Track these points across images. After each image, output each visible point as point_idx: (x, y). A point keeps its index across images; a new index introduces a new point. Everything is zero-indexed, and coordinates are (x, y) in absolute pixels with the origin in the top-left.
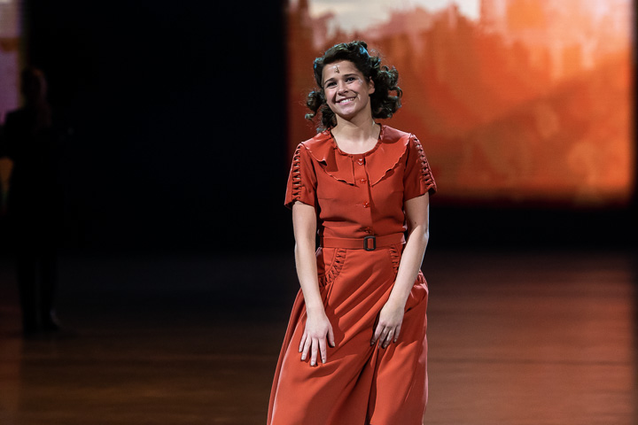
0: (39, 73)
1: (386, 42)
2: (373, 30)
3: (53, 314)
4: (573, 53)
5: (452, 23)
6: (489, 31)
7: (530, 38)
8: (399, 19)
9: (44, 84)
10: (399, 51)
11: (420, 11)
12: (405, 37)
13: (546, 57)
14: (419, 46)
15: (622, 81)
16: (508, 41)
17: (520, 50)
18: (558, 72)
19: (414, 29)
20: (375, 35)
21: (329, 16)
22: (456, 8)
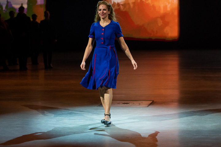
0: (48, 12)
1: (124, 5)
2: (121, 2)
3: (51, 64)
4: (165, 7)
7: (156, 4)
9: (49, 14)
12: (129, 4)
13: (160, 7)
14: (132, 5)
15: (176, 13)
16: (151, 5)
17: (154, 7)
18: (162, 11)
20: (122, 3)
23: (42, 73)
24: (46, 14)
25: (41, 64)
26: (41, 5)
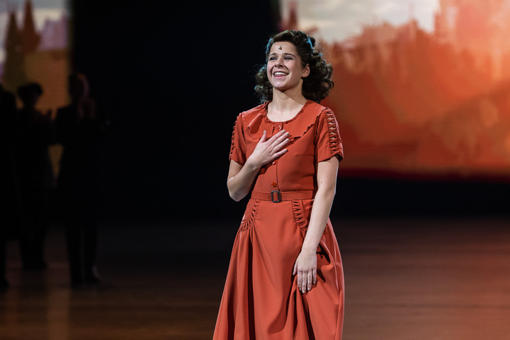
1: (359, 51)
2: (349, 41)
5: (412, 35)
6: (442, 41)
8: (369, 32)
10: (369, 58)
11: (386, 26)
12: (374, 47)
13: (488, 61)
14: (386, 54)
16: (458, 49)
17: (467, 57)
19: (382, 40)
20: (350, 45)
21: (314, 30)
22: (415, 23)
23: (60, 301)
24: (74, 86)
25: (58, 268)
26: (54, 54)
